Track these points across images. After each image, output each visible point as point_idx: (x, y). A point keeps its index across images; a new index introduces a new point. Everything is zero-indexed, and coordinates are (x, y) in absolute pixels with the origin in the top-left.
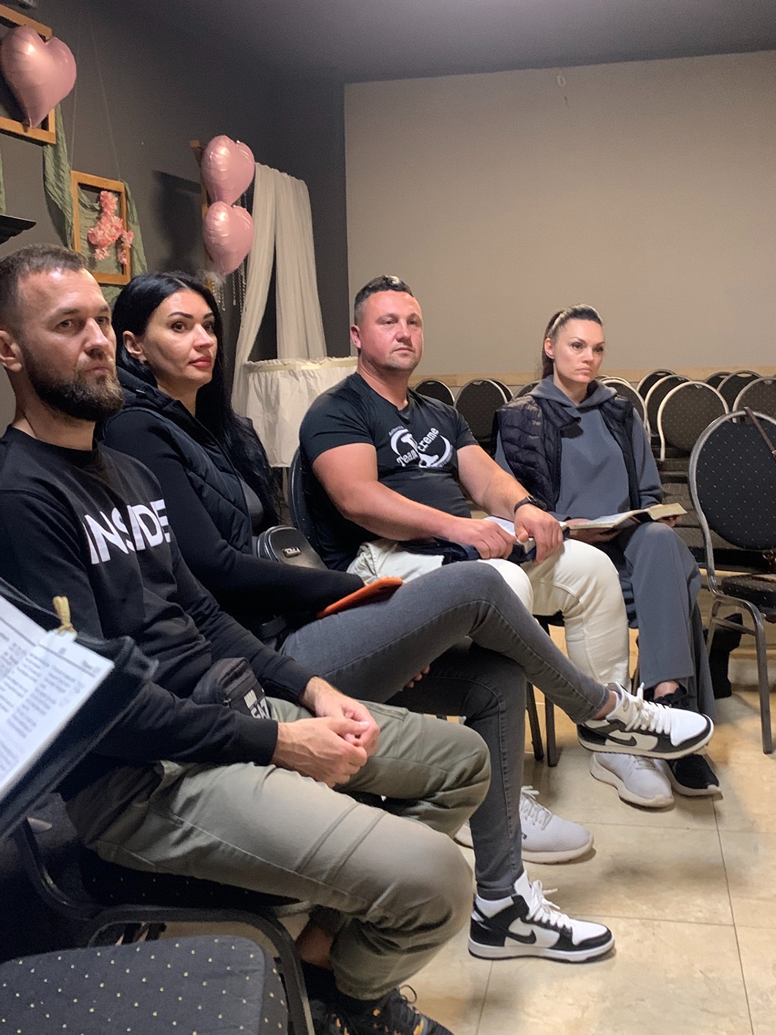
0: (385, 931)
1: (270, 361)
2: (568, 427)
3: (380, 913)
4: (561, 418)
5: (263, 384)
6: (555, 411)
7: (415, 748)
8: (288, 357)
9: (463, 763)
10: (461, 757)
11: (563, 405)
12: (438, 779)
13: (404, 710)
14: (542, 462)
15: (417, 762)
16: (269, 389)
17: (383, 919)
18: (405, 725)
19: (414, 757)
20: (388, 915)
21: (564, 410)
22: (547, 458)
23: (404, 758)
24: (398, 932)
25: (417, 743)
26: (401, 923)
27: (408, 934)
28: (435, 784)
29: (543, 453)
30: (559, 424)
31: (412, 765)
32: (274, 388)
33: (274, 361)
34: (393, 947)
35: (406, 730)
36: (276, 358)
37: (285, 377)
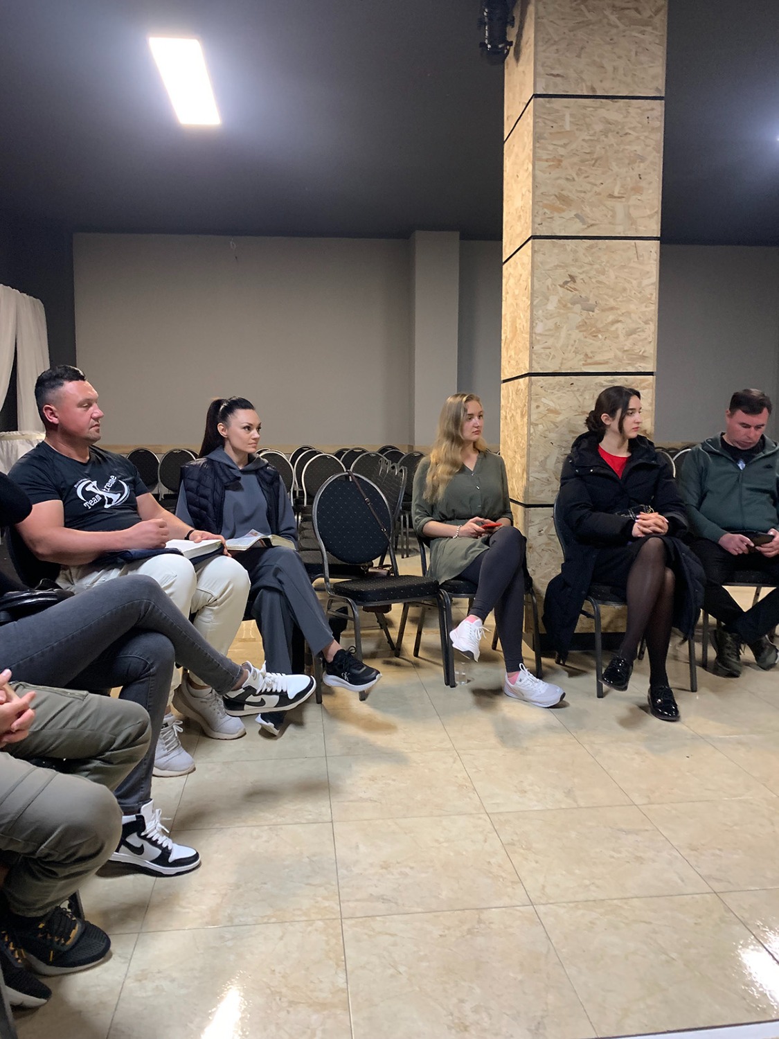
0: (49, 863)
1: (11, 432)
2: (232, 483)
3: (47, 851)
4: (227, 477)
5: (5, 449)
6: (223, 470)
7: (91, 719)
8: (27, 430)
9: (128, 729)
10: (128, 725)
11: (229, 467)
12: (108, 742)
13: (85, 692)
14: (210, 506)
15: (91, 730)
16: (10, 453)
17: (48, 855)
18: (84, 703)
19: (89, 728)
20: (52, 852)
21: (231, 472)
22: (214, 505)
23: (81, 727)
24: (60, 864)
25: (93, 717)
26: (63, 857)
27: (66, 866)
28: (105, 745)
29: (212, 502)
30: (225, 480)
31: (87, 733)
32: (14, 453)
33: (14, 432)
34: (52, 875)
35: (85, 706)
36: (17, 430)
37: (23, 444)
